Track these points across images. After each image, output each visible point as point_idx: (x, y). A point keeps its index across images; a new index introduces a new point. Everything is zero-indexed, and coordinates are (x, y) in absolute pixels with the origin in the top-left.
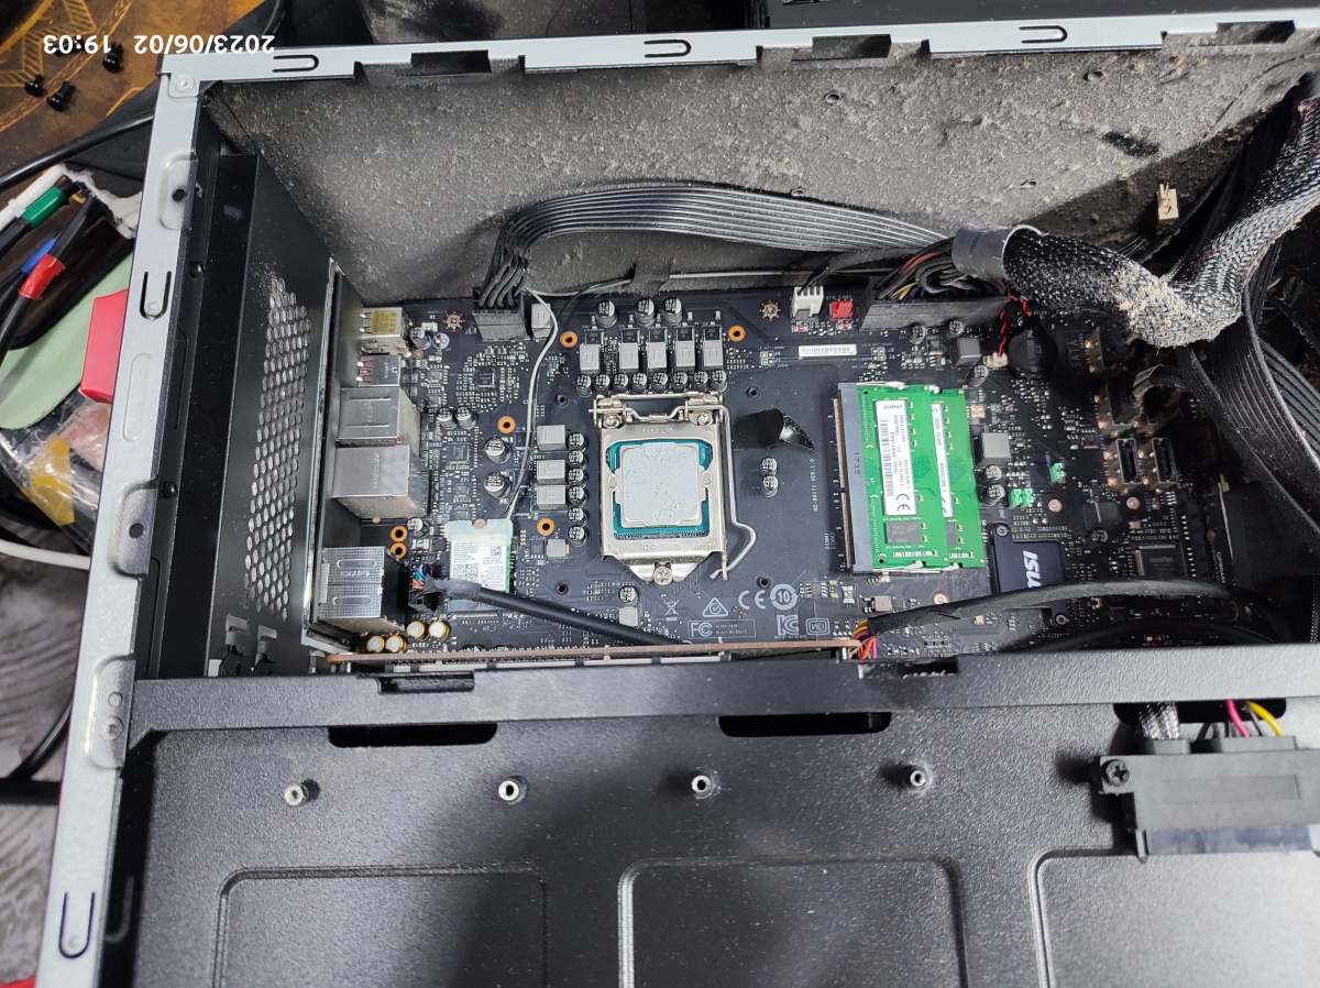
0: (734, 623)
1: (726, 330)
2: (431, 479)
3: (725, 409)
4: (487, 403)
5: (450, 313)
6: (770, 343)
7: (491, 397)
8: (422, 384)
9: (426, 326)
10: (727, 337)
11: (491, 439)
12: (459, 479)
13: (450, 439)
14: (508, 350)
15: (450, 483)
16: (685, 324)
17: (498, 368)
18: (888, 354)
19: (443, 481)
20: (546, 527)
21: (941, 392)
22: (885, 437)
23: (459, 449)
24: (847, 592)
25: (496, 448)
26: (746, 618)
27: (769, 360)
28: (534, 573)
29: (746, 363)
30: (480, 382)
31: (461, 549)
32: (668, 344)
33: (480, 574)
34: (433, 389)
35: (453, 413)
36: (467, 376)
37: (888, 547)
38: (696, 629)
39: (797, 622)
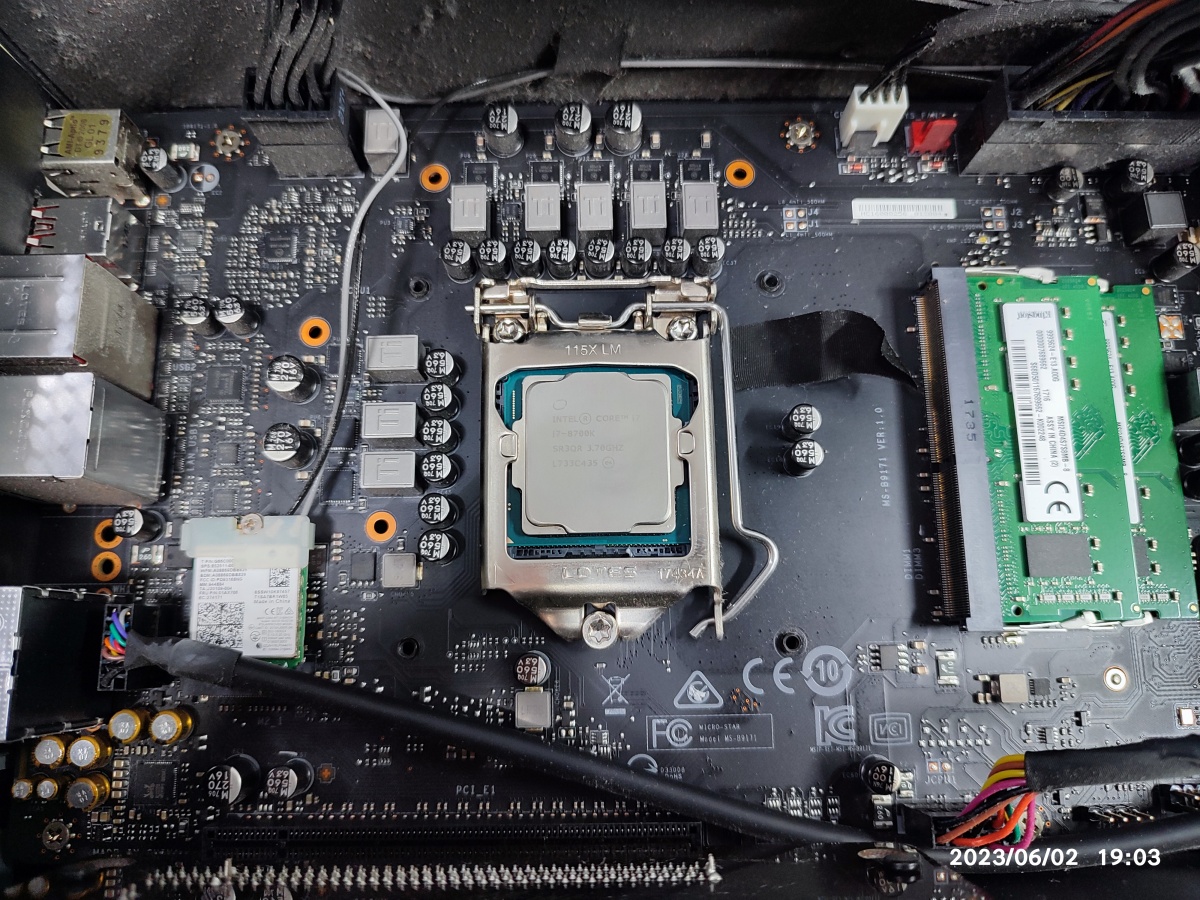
0: (733, 721)
1: (721, 166)
2: (171, 431)
3: (722, 311)
4: (282, 291)
5: (223, 127)
6: (799, 193)
7: (288, 281)
8: (166, 255)
9: (179, 151)
10: (722, 179)
11: (279, 359)
12: (223, 432)
13: (211, 357)
14: (324, 195)
15: (205, 438)
16: (646, 154)
17: (303, 227)
18: (1011, 219)
19: (197, 438)
20: (381, 527)
21: (1110, 290)
22: (1022, 372)
23: (225, 375)
24: (946, 662)
25: (287, 378)
26: (756, 712)
27: (799, 223)
28: (355, 615)
29: (757, 227)
30: (271, 253)
31: (212, 573)
32: (615, 189)
33: (246, 624)
34: (185, 263)
35: (212, 309)
36: (248, 242)
37: (1031, 582)
38: (663, 733)
39: (853, 720)
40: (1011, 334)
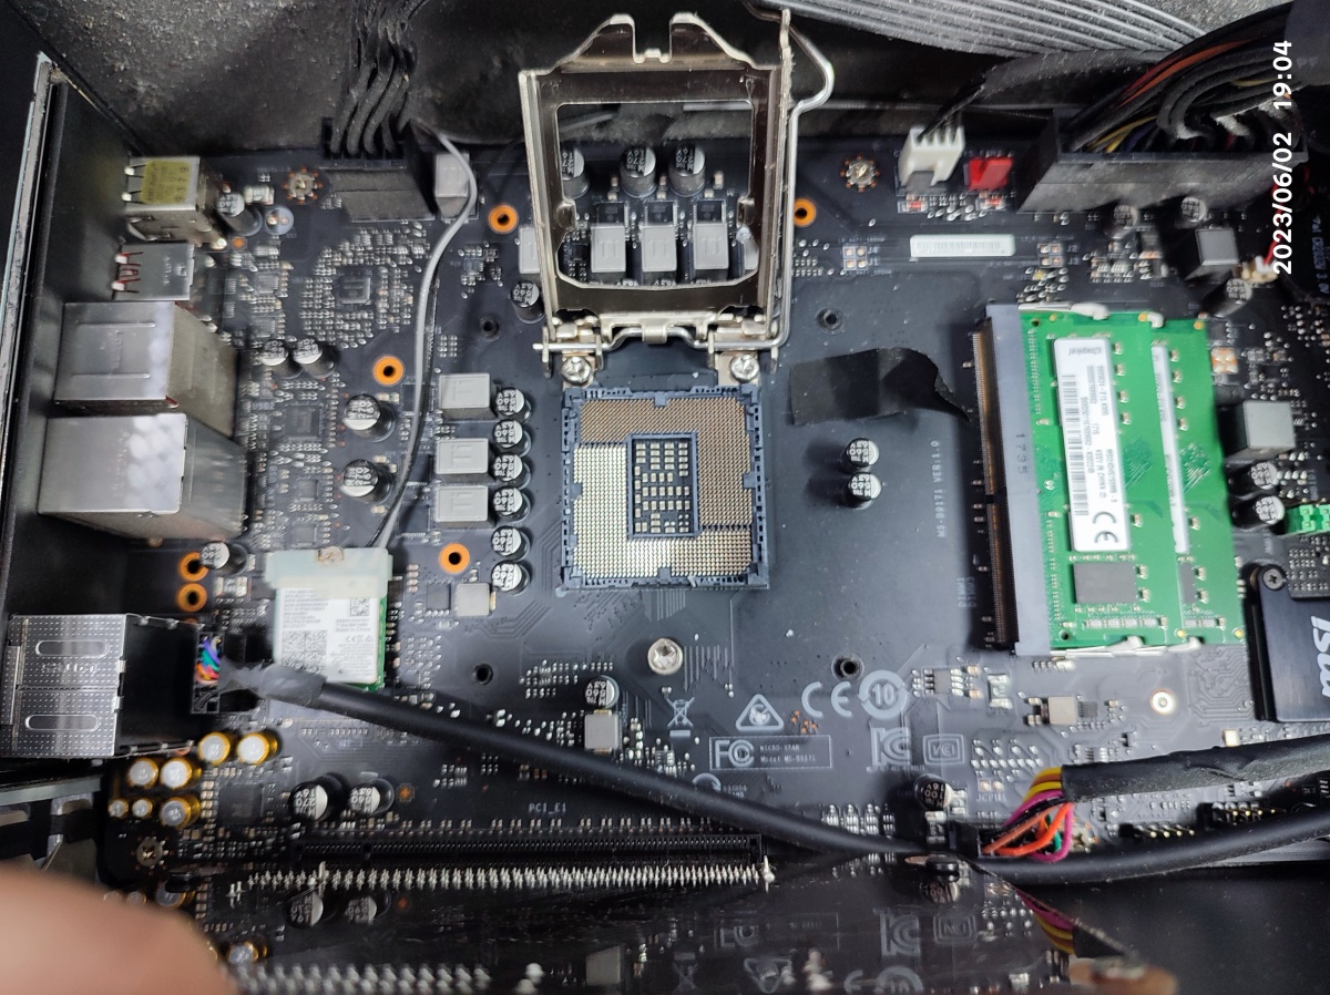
0: (792, 742)
2: (251, 467)
4: (356, 331)
5: (296, 170)
6: (860, 232)
7: (361, 321)
8: (244, 297)
9: (254, 194)
11: (355, 398)
12: (300, 469)
13: (289, 396)
14: (396, 237)
15: (285, 474)
16: (709, 195)
17: (375, 269)
18: (1067, 255)
19: (277, 474)
20: (455, 558)
21: (1164, 326)
22: (1073, 406)
23: (303, 413)
24: (997, 687)
25: (364, 416)
26: (815, 733)
27: (858, 261)
28: (431, 642)
29: (818, 266)
30: (344, 294)
31: (295, 603)
32: (679, 229)
33: (329, 650)
34: (263, 305)
35: (290, 350)
36: (323, 284)
37: (1078, 610)
38: (725, 753)
39: (908, 741)
40: (1063, 368)
